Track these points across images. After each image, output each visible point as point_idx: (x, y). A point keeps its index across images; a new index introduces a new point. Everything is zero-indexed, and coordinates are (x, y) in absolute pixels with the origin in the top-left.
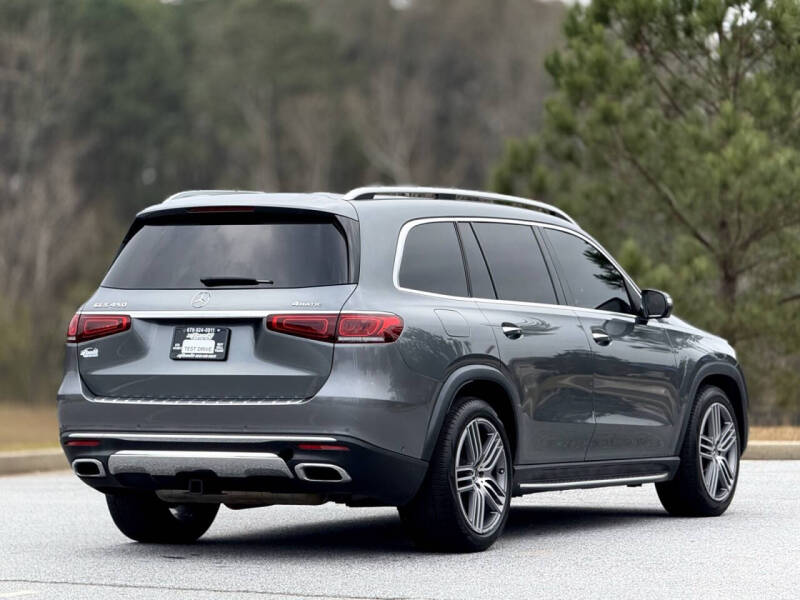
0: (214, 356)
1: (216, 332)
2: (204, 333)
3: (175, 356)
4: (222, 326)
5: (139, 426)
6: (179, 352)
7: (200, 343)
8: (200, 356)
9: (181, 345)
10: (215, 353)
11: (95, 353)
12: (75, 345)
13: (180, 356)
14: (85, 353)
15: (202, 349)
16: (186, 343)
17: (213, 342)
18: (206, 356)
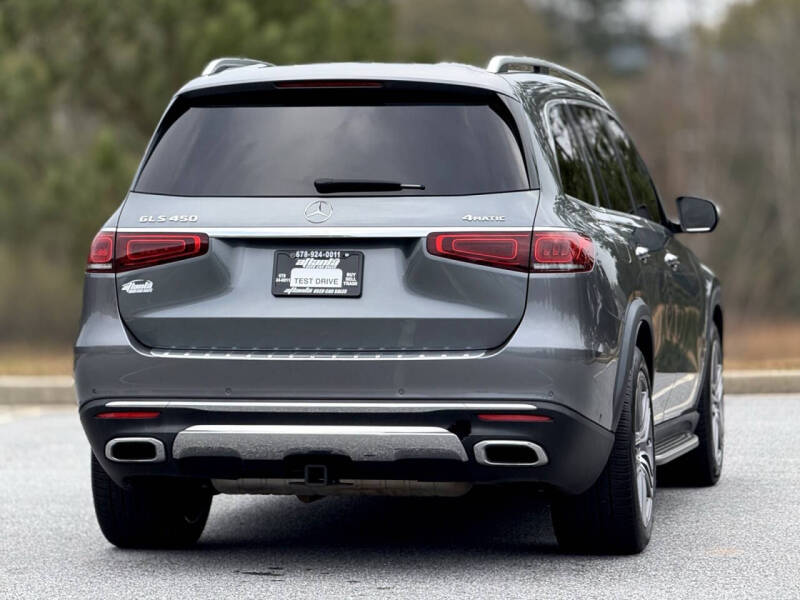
0: (345, 292)
1: (343, 257)
2: (324, 258)
3: (279, 292)
4: (351, 249)
5: (228, 390)
6: (287, 285)
7: (317, 273)
8: (322, 292)
9: (288, 276)
10: (344, 287)
11: (148, 287)
12: (112, 275)
13: (288, 291)
14: (131, 288)
15: (323, 281)
16: (295, 272)
17: (340, 272)
18: (330, 292)
